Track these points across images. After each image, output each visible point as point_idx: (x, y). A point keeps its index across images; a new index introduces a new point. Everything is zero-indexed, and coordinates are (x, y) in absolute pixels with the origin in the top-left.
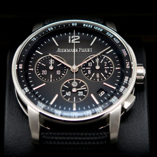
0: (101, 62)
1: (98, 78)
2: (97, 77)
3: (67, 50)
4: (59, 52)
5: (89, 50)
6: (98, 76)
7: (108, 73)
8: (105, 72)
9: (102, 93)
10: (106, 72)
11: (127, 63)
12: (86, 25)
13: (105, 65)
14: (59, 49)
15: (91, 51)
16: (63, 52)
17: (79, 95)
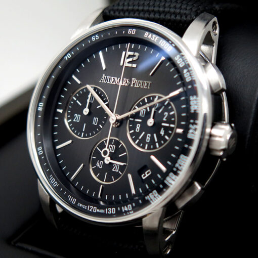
0: (159, 112)
1: (147, 143)
2: (147, 141)
3: (114, 79)
4: (103, 82)
5: (146, 85)
6: (148, 139)
7: (164, 135)
8: (161, 133)
9: (148, 173)
12: (148, 35)
13: (164, 119)
14: (104, 75)
15: (149, 88)
16: (108, 82)
17: (113, 170)
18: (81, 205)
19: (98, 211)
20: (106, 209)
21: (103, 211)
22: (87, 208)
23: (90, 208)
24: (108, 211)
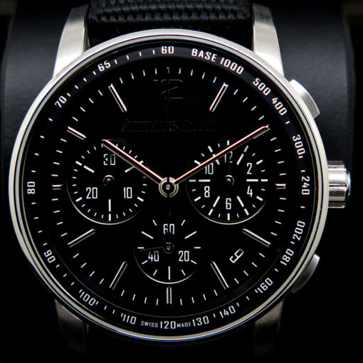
0: (238, 163)
1: (228, 211)
2: (227, 208)
6: (229, 206)
7: (254, 195)
8: (248, 193)
10: (250, 193)
11: (305, 181)
12: (198, 53)
13: (248, 173)
17: (180, 260)
18: (146, 324)
19: (179, 325)
20: (193, 321)
21: (187, 324)
22: (159, 325)
23: (164, 325)
24: (196, 322)
